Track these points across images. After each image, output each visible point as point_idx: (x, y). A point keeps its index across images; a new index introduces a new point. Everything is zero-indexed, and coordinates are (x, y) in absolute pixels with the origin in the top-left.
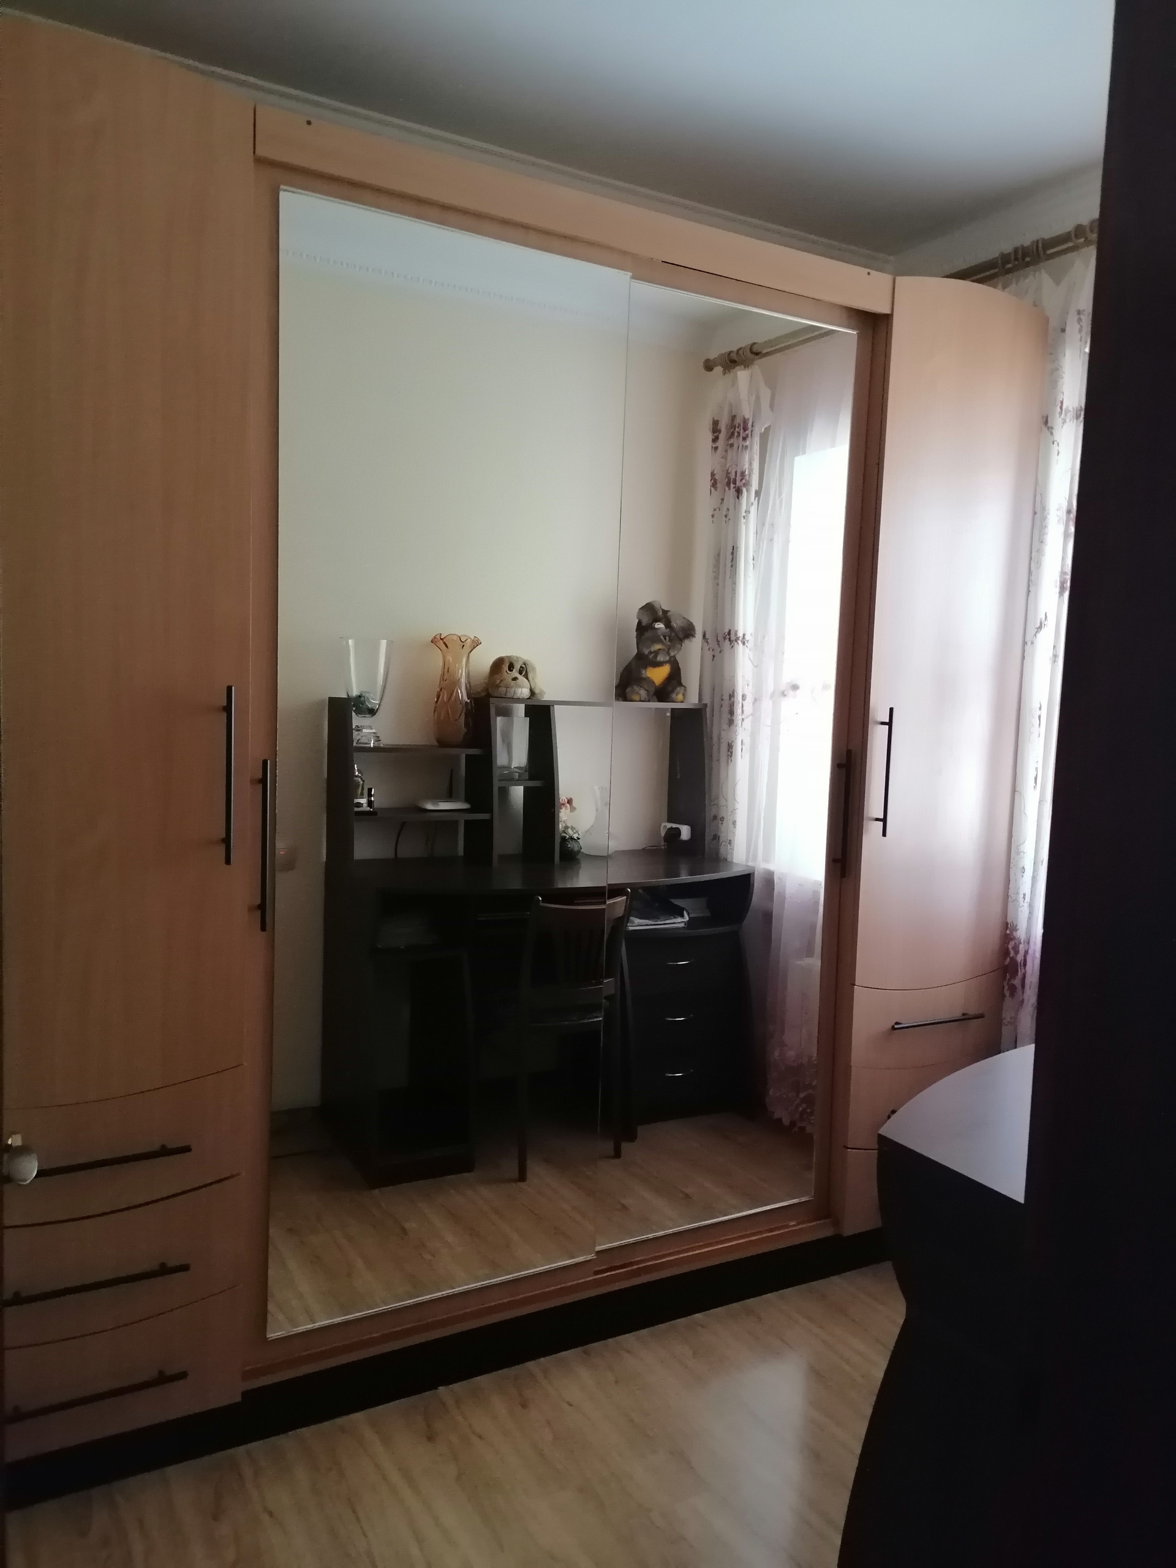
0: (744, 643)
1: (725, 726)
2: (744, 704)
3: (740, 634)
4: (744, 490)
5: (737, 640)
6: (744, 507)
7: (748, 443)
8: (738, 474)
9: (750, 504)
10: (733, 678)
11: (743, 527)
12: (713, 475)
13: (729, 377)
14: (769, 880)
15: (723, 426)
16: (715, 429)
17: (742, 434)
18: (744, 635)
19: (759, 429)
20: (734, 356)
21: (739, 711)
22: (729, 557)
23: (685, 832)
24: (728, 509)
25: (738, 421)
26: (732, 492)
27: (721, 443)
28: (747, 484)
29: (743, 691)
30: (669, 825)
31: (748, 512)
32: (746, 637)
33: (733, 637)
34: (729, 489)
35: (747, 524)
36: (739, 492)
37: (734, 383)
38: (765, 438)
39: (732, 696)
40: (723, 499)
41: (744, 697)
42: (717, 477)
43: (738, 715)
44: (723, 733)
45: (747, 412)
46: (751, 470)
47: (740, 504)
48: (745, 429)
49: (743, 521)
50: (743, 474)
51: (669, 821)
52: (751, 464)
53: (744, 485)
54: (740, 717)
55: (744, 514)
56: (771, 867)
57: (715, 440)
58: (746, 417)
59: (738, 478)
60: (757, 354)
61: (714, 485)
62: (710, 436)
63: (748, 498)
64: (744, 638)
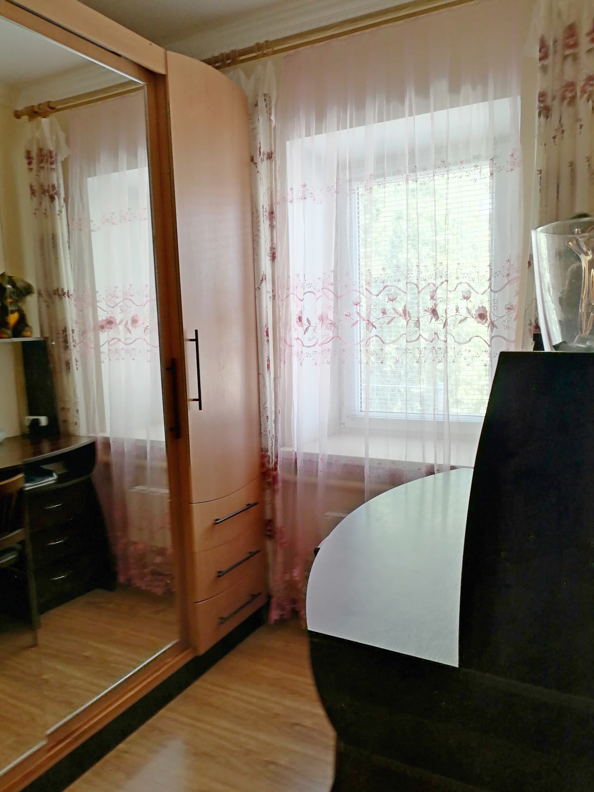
0: (69, 297)
1: (62, 351)
2: (74, 336)
3: (66, 291)
4: (56, 197)
5: (64, 294)
6: (57, 208)
7: (54, 166)
8: (51, 187)
9: (61, 207)
10: (64, 319)
11: (59, 221)
12: (31, 187)
13: (35, 122)
14: (107, 444)
15: (34, 154)
16: (29, 157)
17: (49, 160)
18: (68, 291)
19: (60, 159)
20: (36, 109)
21: (71, 340)
22: (51, 241)
23: (43, 421)
24: (46, 210)
25: (45, 152)
26: (46, 199)
27: (34, 166)
28: (57, 193)
29: (72, 327)
30: (32, 418)
31: (60, 211)
32: (69, 292)
33: (60, 293)
34: (45, 196)
35: (61, 219)
36: (52, 198)
37: (39, 126)
38: (65, 164)
39: (65, 330)
40: (41, 203)
41: (73, 331)
42: (35, 188)
43: (71, 343)
44: (63, 355)
45: (51, 146)
46: (59, 184)
47: (55, 207)
48: (51, 157)
49: (58, 217)
50: (53, 186)
51: (31, 414)
52: (58, 180)
53: (56, 194)
54: (72, 344)
55: (58, 213)
56: (107, 435)
57: (30, 163)
58: (51, 149)
59: (51, 189)
60: (53, 108)
61: (33, 193)
62: (26, 161)
63: (59, 203)
64: (68, 293)
